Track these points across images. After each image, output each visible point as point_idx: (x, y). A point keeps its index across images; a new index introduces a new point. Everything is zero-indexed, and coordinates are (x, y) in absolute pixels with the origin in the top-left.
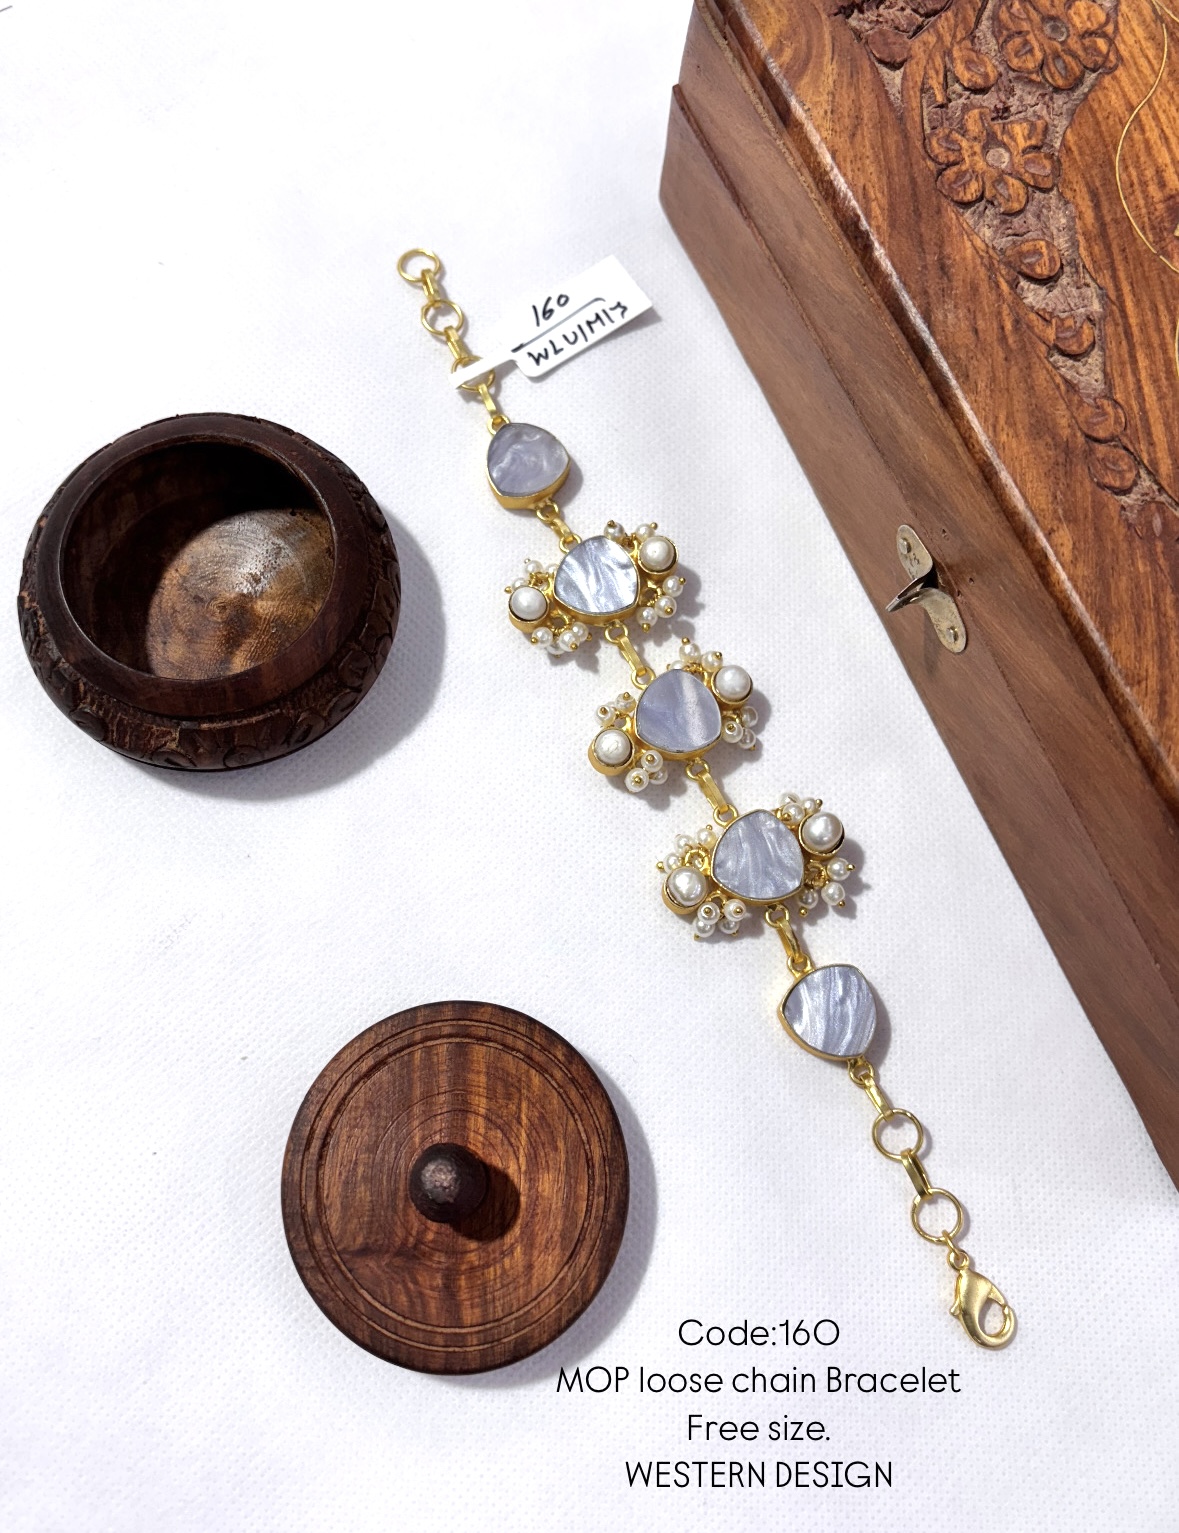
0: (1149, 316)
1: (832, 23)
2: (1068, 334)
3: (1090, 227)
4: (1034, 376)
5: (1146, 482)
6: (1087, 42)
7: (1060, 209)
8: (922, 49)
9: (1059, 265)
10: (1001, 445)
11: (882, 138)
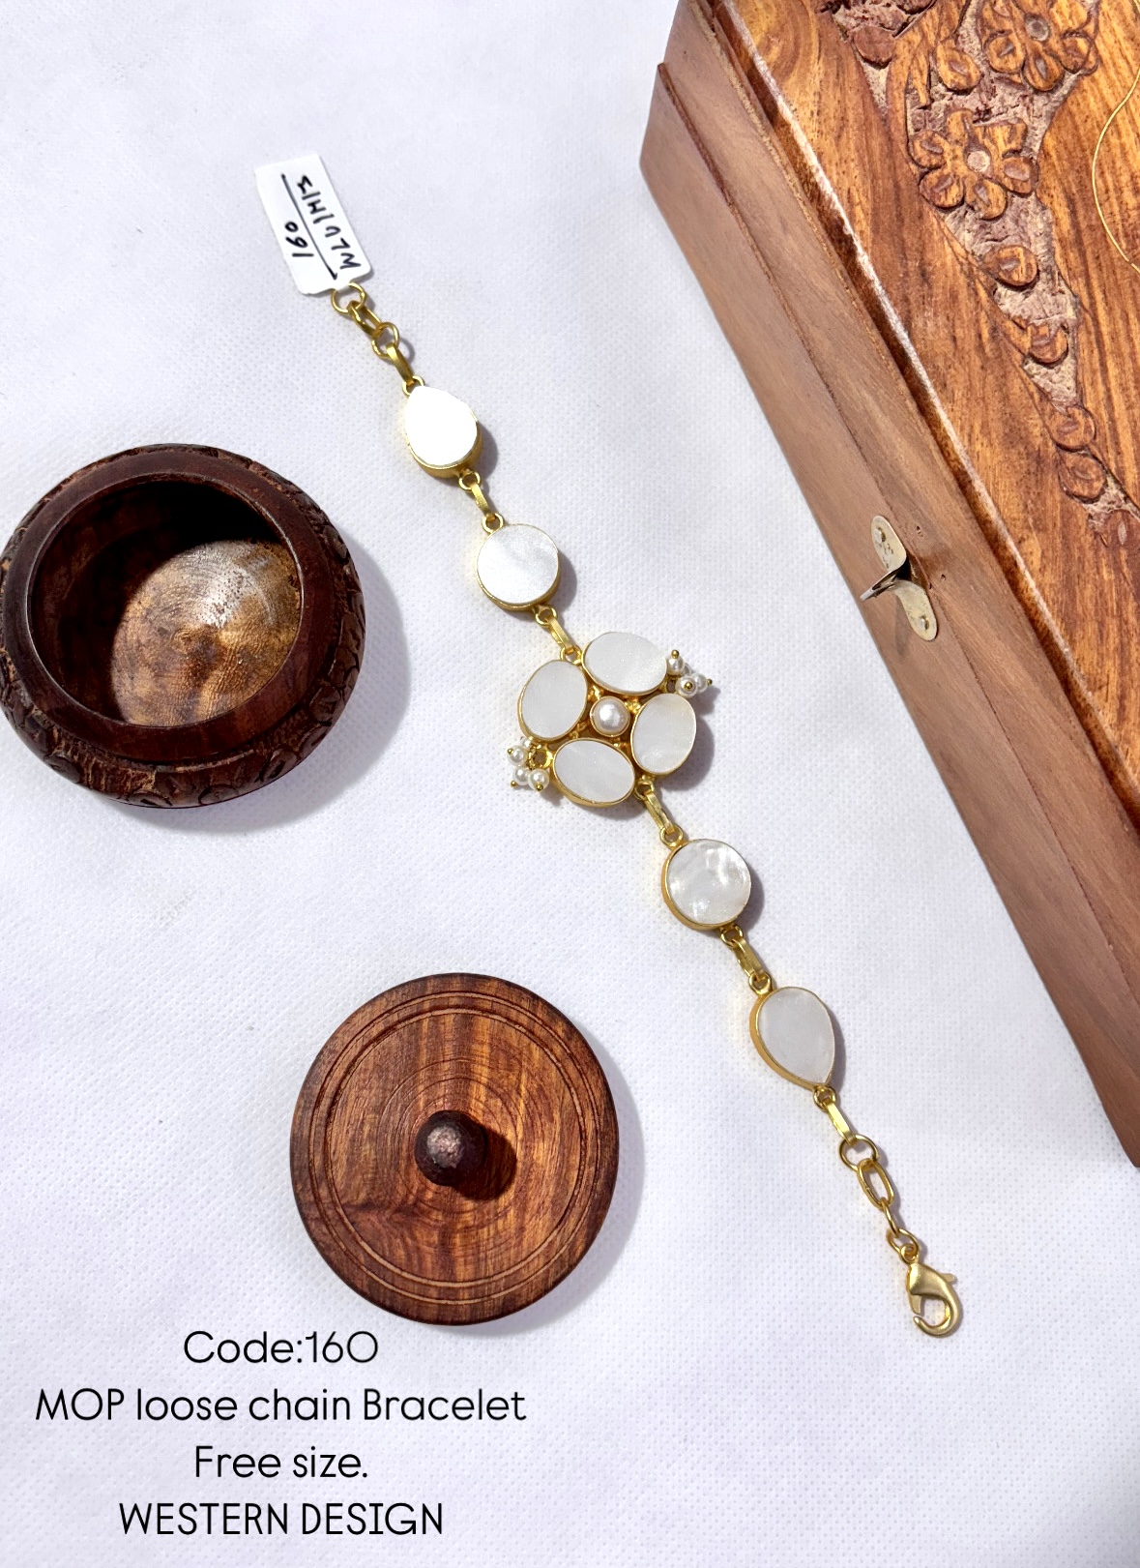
0: (1120, 324)
1: (819, 20)
2: (1043, 342)
3: (1066, 235)
4: (1009, 385)
5: (1113, 491)
6: (1068, 42)
7: (1037, 214)
8: (907, 48)
9: (1035, 272)
10: (976, 455)
11: (867, 142)
